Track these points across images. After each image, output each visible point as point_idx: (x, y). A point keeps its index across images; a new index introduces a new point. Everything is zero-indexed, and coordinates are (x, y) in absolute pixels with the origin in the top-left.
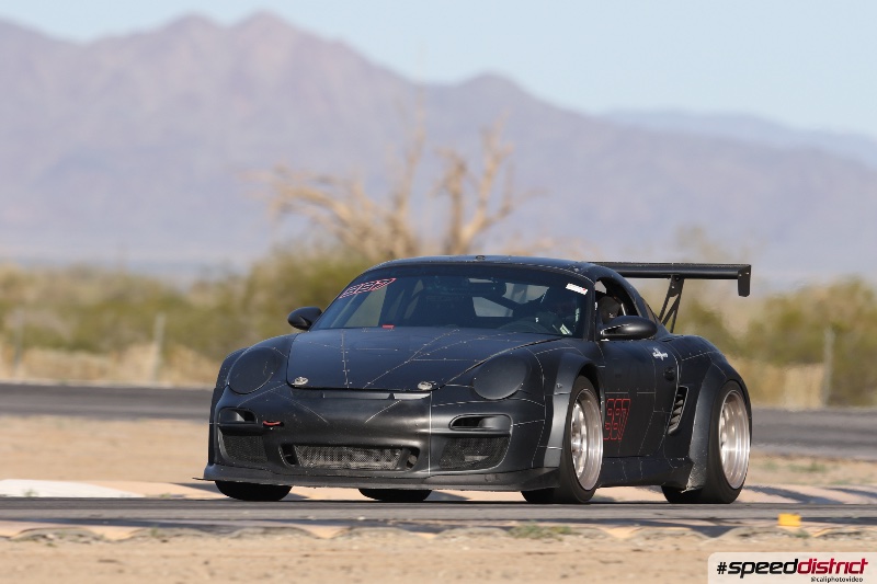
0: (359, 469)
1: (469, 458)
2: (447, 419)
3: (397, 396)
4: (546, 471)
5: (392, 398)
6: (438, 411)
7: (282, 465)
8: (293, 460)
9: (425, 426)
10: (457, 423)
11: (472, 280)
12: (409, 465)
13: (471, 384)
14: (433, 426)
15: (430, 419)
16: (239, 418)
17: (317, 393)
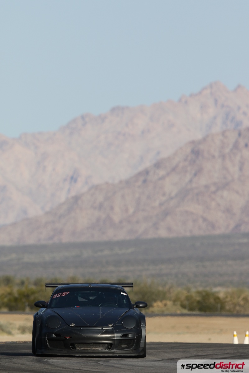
0: (94, 350)
1: (123, 346)
2: (119, 335)
3: (104, 328)
4: (141, 349)
5: (102, 329)
6: (117, 332)
7: (71, 350)
8: (74, 347)
9: (114, 337)
10: (123, 336)
11: (92, 292)
12: (110, 349)
13: (122, 324)
14: (117, 337)
15: (115, 335)
16: (54, 336)
17: (79, 328)
